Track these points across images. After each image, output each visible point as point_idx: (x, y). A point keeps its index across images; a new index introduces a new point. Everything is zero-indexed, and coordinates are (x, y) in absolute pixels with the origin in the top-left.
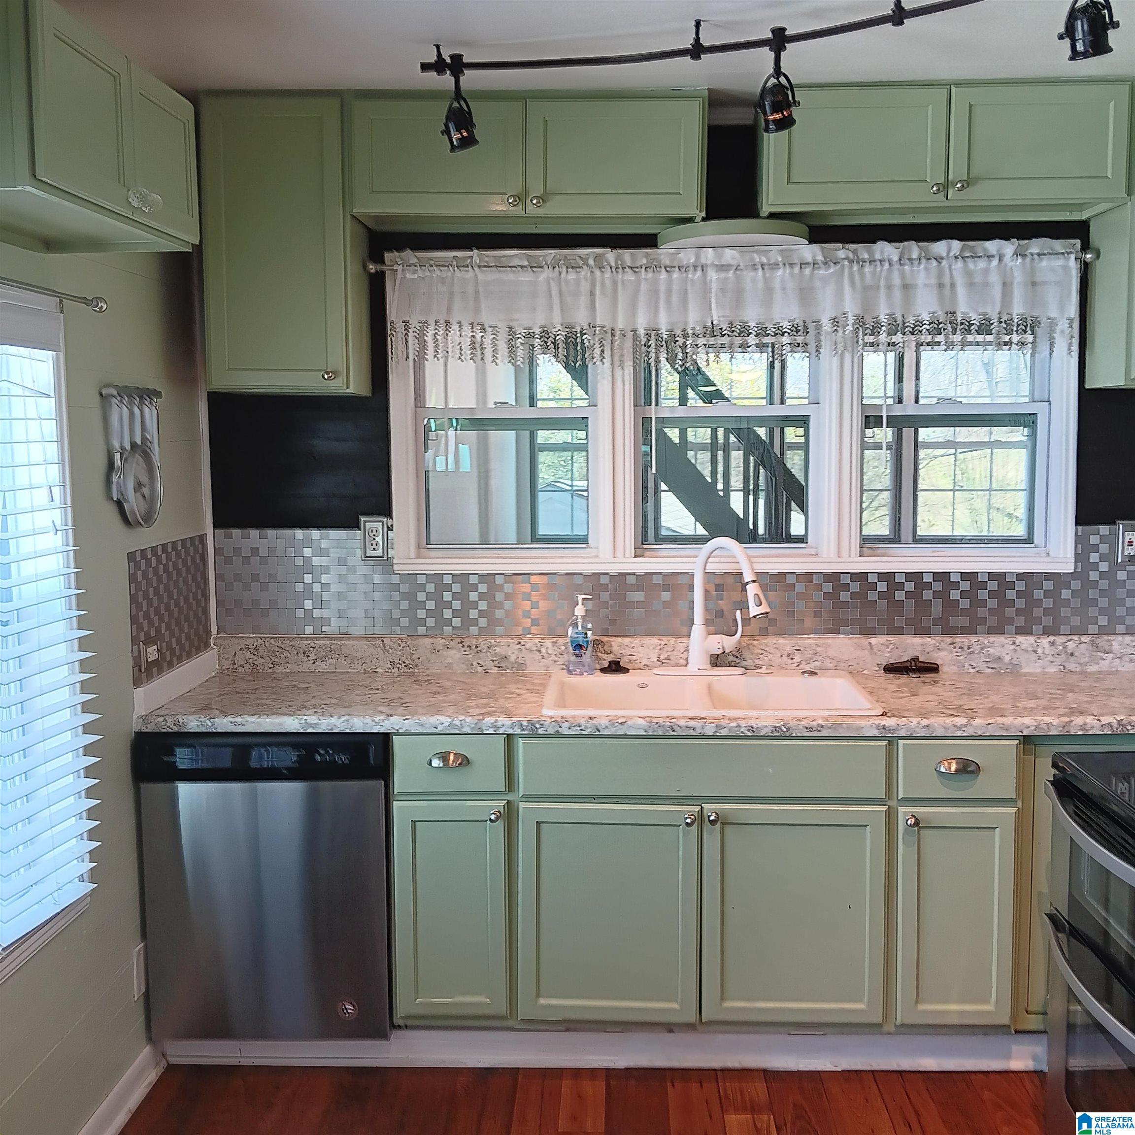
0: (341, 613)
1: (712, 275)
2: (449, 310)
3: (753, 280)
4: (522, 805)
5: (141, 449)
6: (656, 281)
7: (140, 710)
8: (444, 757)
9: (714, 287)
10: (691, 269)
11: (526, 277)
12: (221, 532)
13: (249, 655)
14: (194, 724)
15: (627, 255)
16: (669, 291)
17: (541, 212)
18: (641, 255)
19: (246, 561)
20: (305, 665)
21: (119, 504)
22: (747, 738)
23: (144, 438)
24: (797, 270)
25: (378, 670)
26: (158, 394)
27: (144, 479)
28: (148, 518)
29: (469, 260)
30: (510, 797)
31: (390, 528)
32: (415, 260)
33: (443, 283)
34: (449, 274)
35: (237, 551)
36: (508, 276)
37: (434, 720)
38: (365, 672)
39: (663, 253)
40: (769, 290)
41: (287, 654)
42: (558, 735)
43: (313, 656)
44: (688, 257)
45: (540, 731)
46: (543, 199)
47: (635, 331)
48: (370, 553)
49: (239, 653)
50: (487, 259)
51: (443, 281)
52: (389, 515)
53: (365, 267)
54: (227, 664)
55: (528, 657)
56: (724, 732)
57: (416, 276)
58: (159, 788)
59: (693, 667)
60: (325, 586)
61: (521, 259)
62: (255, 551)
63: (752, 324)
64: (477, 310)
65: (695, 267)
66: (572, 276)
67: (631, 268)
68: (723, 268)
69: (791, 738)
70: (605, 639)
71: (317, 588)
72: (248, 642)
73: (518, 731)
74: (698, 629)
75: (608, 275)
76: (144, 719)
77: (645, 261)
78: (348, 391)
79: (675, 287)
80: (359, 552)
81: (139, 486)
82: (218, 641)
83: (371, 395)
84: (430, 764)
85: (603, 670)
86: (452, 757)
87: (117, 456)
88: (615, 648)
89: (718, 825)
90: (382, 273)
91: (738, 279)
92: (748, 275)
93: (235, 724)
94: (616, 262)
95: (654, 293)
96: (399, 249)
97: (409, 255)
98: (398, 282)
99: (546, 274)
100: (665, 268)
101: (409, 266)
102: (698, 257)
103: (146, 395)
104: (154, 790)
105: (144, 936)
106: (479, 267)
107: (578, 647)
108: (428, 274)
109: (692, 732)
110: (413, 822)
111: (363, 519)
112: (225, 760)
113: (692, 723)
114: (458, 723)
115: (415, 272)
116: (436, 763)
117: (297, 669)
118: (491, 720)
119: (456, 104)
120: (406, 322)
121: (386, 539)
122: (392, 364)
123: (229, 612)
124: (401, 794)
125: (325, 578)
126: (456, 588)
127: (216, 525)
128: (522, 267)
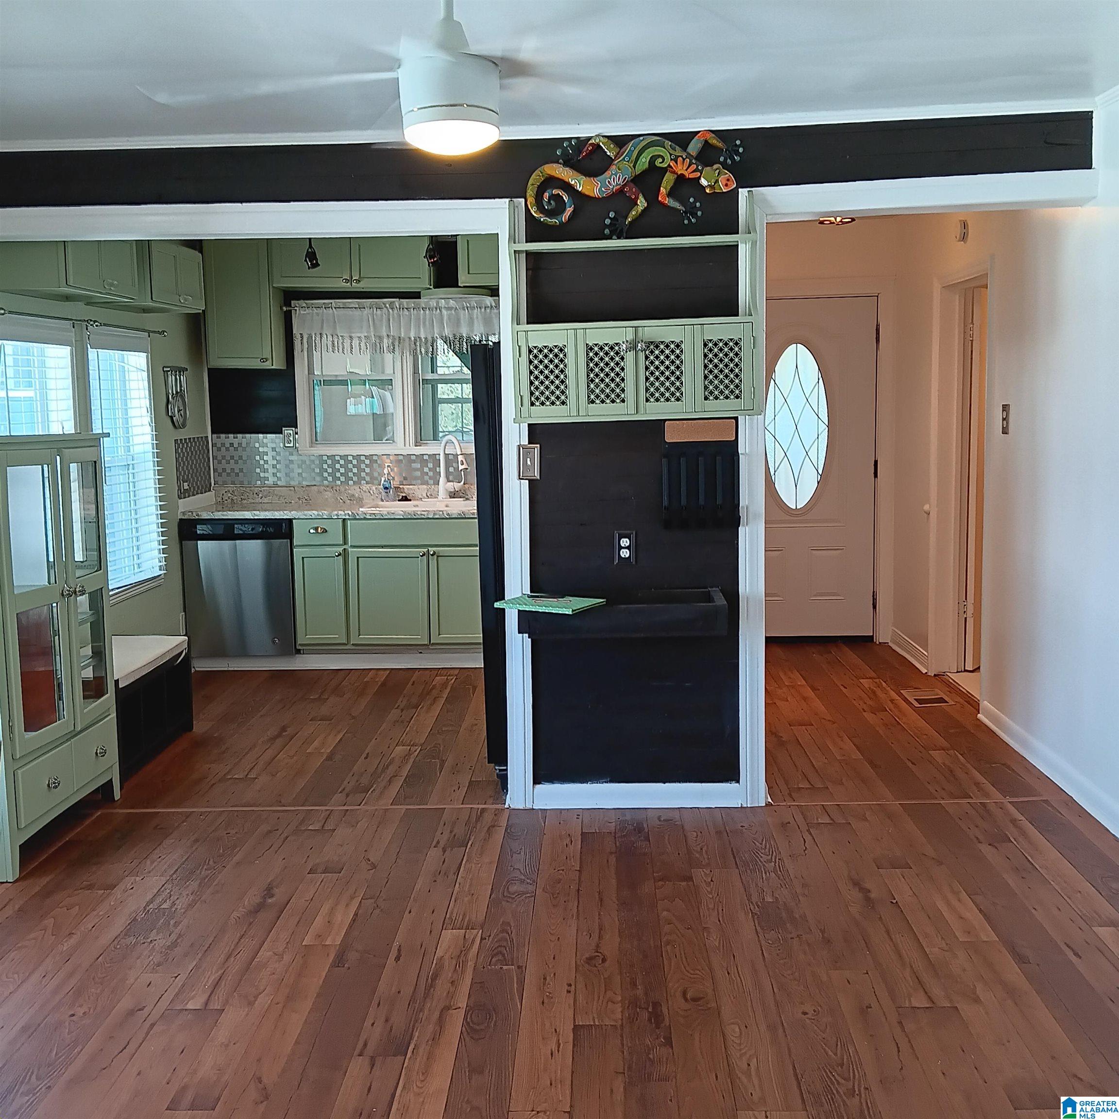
0: (274, 475)
1: (444, 312)
2: (322, 327)
3: (464, 315)
4: (349, 549)
5: (180, 394)
6: (418, 315)
7: (181, 510)
8: (316, 529)
9: (445, 318)
10: (434, 309)
11: (357, 313)
12: (215, 436)
13: (230, 495)
14: (205, 516)
15: (405, 301)
16: (425, 319)
17: (358, 285)
18: (411, 302)
19: (227, 449)
20: (257, 500)
21: (172, 417)
22: (447, 519)
23: (181, 390)
24: (483, 310)
25: (293, 501)
26: (187, 370)
27: (181, 408)
28: (184, 426)
29: (330, 305)
30: (345, 547)
31: (297, 433)
32: (305, 305)
33: (318, 316)
34: (321, 311)
35: (223, 445)
36: (349, 312)
37: (310, 513)
38: (286, 503)
39: (422, 301)
40: (471, 319)
41: (248, 494)
42: (365, 519)
43: (260, 495)
44: (433, 303)
45: (357, 517)
46: (358, 281)
47: (410, 338)
48: (287, 445)
49: (225, 494)
50: (339, 304)
51: (318, 314)
52: (296, 427)
53: (281, 308)
54: (219, 499)
55: (364, 495)
56: (436, 517)
57: (305, 312)
58: (190, 543)
59: (440, 497)
60: (266, 462)
61: (355, 304)
62: (232, 444)
63: (464, 335)
64: (335, 328)
65: (436, 308)
66: (379, 312)
67: (406, 308)
68: (449, 309)
69: (466, 518)
70: (401, 487)
71: (262, 462)
72: (229, 488)
73: (347, 517)
74: (442, 479)
75: (396, 311)
76: (184, 513)
77: (413, 305)
78: (273, 367)
79: (427, 317)
80: (282, 445)
81: (179, 411)
82: (215, 488)
83: (285, 368)
84: (309, 532)
85: (399, 500)
86: (319, 529)
87: (170, 397)
88: (406, 490)
89: (435, 557)
90: (291, 311)
91: (457, 314)
92: (462, 312)
93: (223, 515)
94: (400, 306)
95: (418, 319)
96: (298, 299)
97: (302, 303)
98: (297, 315)
99: (366, 311)
100: (422, 309)
101: (302, 307)
102: (438, 303)
103: (182, 370)
104: (188, 544)
105: (185, 611)
106: (335, 308)
107: (386, 488)
108: (311, 311)
109: (423, 517)
110: (303, 558)
111: (283, 429)
112: (220, 530)
113: (423, 513)
114: (321, 514)
115: (305, 311)
116: (312, 531)
117: (253, 501)
118: (336, 512)
119: (310, 250)
120: (301, 334)
121: (294, 439)
122: (296, 353)
123: (220, 475)
124: (296, 546)
125: (265, 458)
126: (329, 462)
127: (213, 433)
128: (355, 308)
